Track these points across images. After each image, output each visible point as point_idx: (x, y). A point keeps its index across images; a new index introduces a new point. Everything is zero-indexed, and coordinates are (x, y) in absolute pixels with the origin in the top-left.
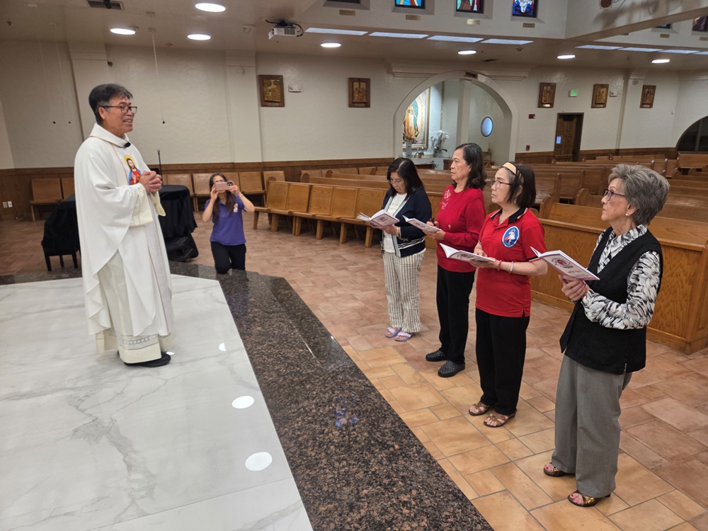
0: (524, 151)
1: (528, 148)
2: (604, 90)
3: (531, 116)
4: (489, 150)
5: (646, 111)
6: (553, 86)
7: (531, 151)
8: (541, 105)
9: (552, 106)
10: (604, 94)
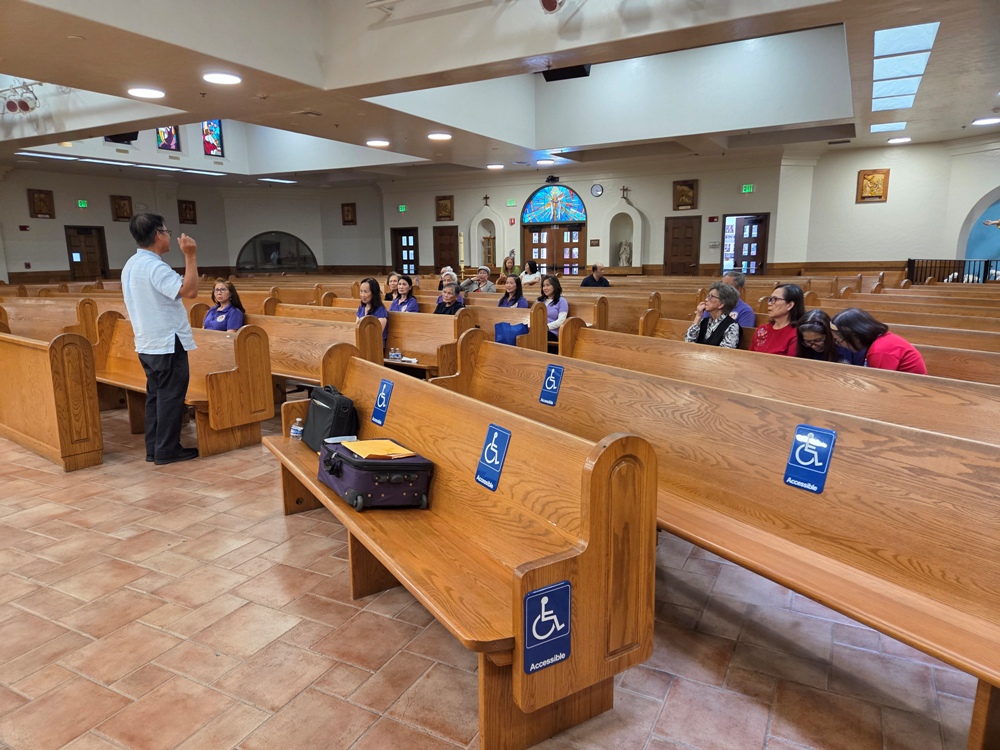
0: (24, 270)
1: (28, 266)
2: (126, 202)
3: (23, 228)
6: (49, 194)
7: (33, 269)
8: (34, 214)
9: (52, 216)
10: (127, 207)
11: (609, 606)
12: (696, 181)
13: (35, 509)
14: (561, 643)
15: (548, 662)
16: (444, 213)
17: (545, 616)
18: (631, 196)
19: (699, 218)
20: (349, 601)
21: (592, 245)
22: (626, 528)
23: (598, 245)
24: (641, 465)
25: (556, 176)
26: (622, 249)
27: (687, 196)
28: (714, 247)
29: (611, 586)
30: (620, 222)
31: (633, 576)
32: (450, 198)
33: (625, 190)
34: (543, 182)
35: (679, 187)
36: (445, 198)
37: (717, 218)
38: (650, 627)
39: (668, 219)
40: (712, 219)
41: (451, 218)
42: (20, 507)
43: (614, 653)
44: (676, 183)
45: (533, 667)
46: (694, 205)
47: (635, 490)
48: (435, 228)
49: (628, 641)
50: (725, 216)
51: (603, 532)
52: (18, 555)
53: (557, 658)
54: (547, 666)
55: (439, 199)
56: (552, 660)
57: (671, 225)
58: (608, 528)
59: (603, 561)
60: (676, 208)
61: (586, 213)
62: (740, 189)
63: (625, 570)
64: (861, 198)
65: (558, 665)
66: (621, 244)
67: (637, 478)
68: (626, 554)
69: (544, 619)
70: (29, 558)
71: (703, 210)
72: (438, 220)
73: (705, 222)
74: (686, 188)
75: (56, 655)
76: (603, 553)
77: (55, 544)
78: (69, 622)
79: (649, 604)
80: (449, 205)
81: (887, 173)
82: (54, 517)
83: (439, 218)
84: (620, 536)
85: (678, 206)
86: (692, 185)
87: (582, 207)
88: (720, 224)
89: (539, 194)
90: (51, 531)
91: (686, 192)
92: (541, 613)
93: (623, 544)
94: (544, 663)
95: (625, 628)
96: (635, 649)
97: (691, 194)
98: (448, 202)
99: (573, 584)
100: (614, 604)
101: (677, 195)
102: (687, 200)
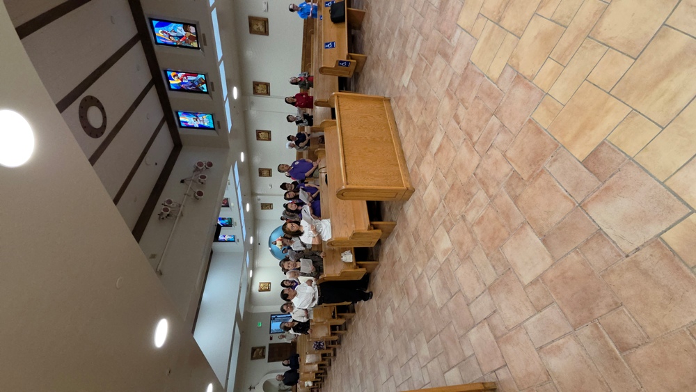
12: (252, 349)
18: (254, 384)
19: (270, 345)
30: (267, 387)
33: (250, 388)
35: (254, 356)
39: (269, 361)
40: (271, 339)
44: (252, 358)
46: (264, 349)
50: (270, 334)
57: (271, 359)
60: (263, 357)
62: (259, 328)
64: (269, 290)
71: (266, 343)
73: (273, 342)
74: (255, 353)
81: (261, 283)
86: (254, 350)
88: (273, 335)
91: (256, 353)
97: (258, 350)
101: (258, 358)
102: (261, 351)
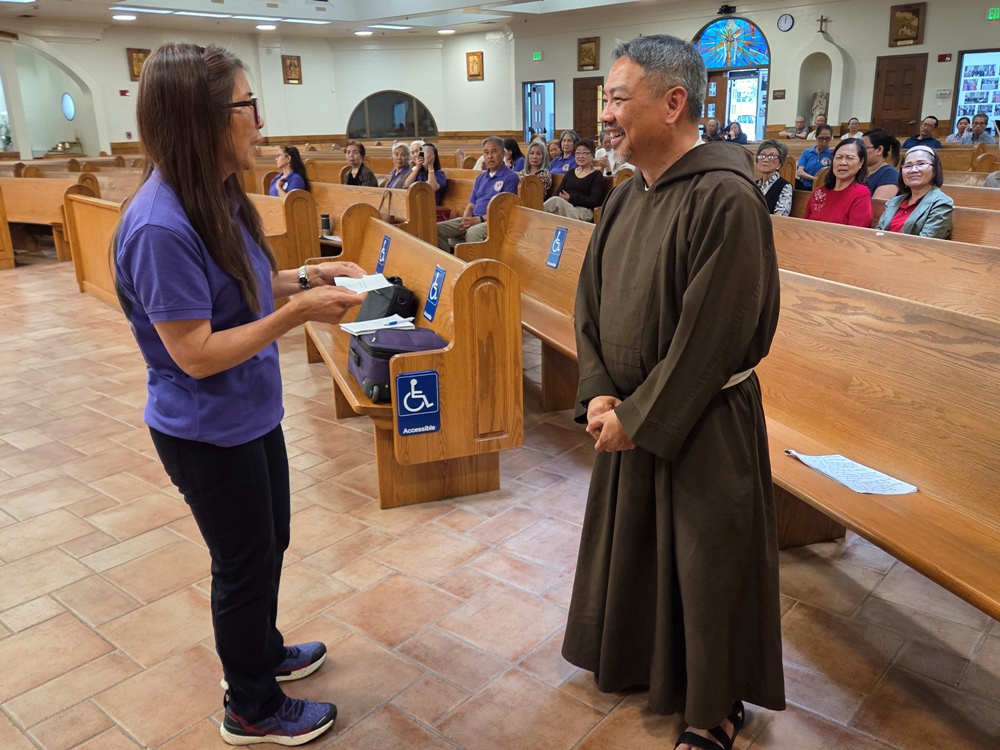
0: (124, 140)
1: (129, 135)
3: (123, 93)
4: (77, 139)
5: (293, 88)
6: (146, 54)
11: (477, 398)
12: (924, 5)
13: (110, 349)
14: (432, 417)
15: (419, 430)
16: (587, 60)
17: (414, 394)
18: (831, 29)
19: (924, 57)
20: (334, 420)
21: (775, 98)
22: (490, 336)
23: (783, 97)
24: (503, 286)
25: (731, 5)
26: (816, 102)
27: (909, 26)
28: (942, 96)
29: (477, 381)
30: (816, 64)
31: (499, 377)
32: (596, 40)
33: (823, 20)
34: (714, 14)
35: (899, 15)
36: (588, 40)
37: (950, 56)
38: (519, 420)
39: (880, 60)
40: (942, 58)
41: (596, 66)
42: (99, 347)
43: (483, 436)
44: (895, 9)
45: (405, 431)
46: (918, 39)
47: (497, 306)
48: (575, 80)
49: (497, 428)
50: (961, 54)
51: (468, 337)
52: (92, 377)
53: (427, 428)
54: (418, 433)
55: (582, 42)
56: (423, 429)
57: (884, 67)
58: (472, 335)
59: (469, 360)
60: (893, 43)
61: (769, 55)
62: (985, 13)
63: (491, 370)
65: (430, 434)
66: (815, 95)
67: (499, 297)
68: (491, 358)
69: (413, 397)
70: (100, 379)
71: (931, 46)
72: (579, 70)
73: (932, 62)
74: (909, 16)
75: (108, 435)
76: (469, 353)
77: (121, 372)
78: (120, 418)
79: (517, 402)
80: (594, 50)
82: (123, 355)
83: (581, 67)
84: (485, 342)
85: (896, 41)
86: (918, 11)
87: (764, 46)
88: (954, 63)
89: (709, 31)
90: (120, 364)
91: (908, 20)
92: (410, 391)
93: (488, 349)
94: (416, 430)
95: (493, 417)
96: (505, 436)
97: (915, 23)
98: (592, 45)
99: (440, 373)
100: (481, 395)
101: (895, 25)
102: (909, 32)
